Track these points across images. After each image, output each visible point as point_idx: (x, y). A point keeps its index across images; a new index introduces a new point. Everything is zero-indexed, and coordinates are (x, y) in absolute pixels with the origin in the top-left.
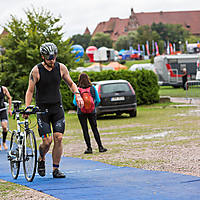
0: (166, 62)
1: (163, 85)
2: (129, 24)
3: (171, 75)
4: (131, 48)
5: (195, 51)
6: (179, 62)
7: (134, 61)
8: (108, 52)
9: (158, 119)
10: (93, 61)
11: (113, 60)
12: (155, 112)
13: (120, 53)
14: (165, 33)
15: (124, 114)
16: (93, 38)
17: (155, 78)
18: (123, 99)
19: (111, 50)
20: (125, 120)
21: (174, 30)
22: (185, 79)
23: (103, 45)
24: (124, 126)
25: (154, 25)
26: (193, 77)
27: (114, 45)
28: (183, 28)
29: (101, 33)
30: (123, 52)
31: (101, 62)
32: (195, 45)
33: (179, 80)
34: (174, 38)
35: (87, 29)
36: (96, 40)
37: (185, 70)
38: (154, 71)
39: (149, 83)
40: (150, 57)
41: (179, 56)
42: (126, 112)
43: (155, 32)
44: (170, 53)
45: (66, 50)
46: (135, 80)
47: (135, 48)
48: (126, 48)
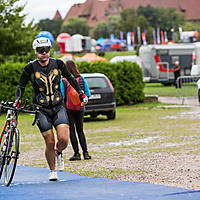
0: (155, 54)
1: (151, 82)
2: (110, 7)
3: (161, 69)
4: (112, 36)
5: (191, 40)
6: (170, 53)
7: (115, 52)
8: (83, 41)
9: (142, 122)
10: (64, 52)
11: (89, 51)
12: (138, 113)
13: (99, 42)
14: (155, 18)
15: (100, 116)
16: (66, 24)
17: (139, 72)
18: (99, 97)
19: (87, 38)
20: (101, 123)
21: (166, 15)
22: (177, 74)
23: (78, 32)
24: (99, 130)
25: (141, 7)
26: (188, 72)
27: (91, 32)
28: (178, 12)
29: (75, 17)
30: (102, 42)
31: (73, 53)
32: (192, 34)
33: (170, 76)
34: (166, 25)
35: (58, 12)
36: (69, 27)
37: (177, 63)
38: (139, 63)
39: (132, 79)
40: (135, 48)
41: (171, 46)
42: (103, 113)
43: (141, 17)
44: (161, 43)
45: (28, 35)
46: (115, 74)
47: (117, 36)
48: (106, 36)
